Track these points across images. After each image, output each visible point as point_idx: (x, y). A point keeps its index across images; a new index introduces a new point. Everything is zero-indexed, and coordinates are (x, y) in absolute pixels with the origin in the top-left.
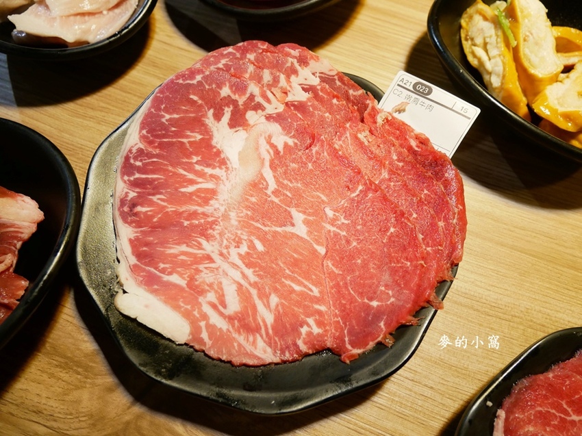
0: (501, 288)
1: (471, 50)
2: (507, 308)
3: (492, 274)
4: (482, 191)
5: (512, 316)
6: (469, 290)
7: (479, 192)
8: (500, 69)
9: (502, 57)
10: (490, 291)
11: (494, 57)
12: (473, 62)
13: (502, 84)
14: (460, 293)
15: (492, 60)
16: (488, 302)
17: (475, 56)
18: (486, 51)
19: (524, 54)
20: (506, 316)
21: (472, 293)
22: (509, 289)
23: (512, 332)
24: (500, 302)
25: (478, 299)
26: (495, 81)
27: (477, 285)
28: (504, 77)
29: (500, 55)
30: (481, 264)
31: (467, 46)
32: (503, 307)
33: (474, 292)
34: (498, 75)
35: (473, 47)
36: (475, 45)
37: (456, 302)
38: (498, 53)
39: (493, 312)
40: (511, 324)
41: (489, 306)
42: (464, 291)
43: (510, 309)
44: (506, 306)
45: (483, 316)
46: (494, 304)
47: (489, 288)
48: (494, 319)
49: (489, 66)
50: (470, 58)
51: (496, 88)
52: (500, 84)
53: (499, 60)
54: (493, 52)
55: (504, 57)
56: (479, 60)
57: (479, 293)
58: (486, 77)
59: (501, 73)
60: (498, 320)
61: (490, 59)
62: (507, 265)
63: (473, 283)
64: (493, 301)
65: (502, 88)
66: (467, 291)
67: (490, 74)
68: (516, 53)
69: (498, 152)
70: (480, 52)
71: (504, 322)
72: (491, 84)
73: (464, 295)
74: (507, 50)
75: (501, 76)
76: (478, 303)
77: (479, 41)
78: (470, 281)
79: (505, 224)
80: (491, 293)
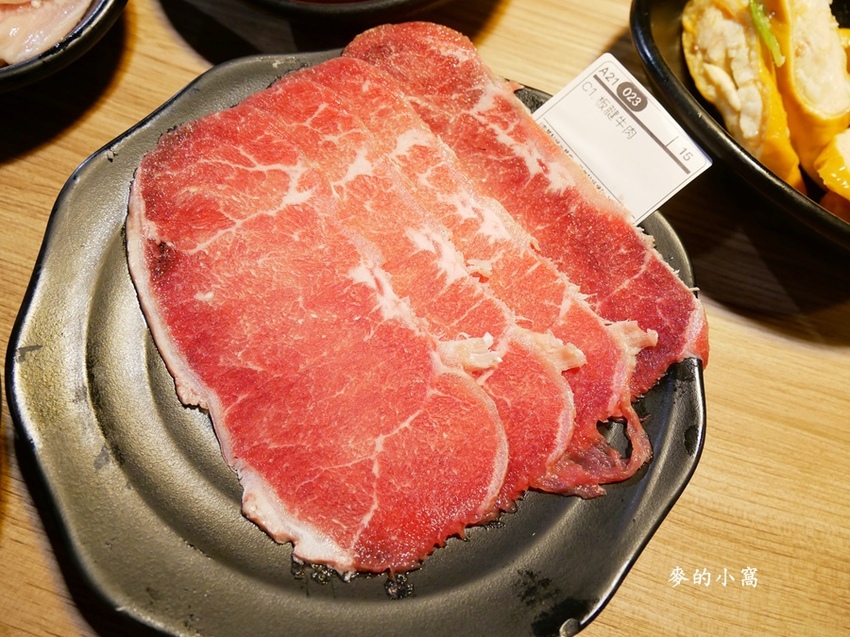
0: (773, 497)
1: (702, 71)
2: (785, 533)
3: (757, 472)
4: (730, 321)
5: (794, 546)
6: (720, 504)
7: (724, 323)
8: (756, 105)
9: (759, 84)
10: (754, 503)
11: (745, 84)
12: (708, 92)
13: (761, 132)
14: (705, 511)
15: (741, 90)
16: (752, 525)
17: (709, 81)
18: (731, 73)
19: (797, 80)
20: (785, 549)
21: (726, 510)
22: (786, 497)
23: (796, 577)
24: (772, 523)
25: (735, 520)
26: (749, 128)
27: (732, 495)
28: (764, 120)
29: (755, 81)
30: (737, 455)
31: (694, 63)
32: (779, 532)
33: (729, 507)
34: (754, 117)
35: (708, 67)
36: (709, 62)
37: (698, 529)
38: (752, 77)
39: (763, 542)
40: (794, 561)
41: (754, 532)
42: (711, 506)
43: (789, 534)
44: (782, 529)
45: (747, 551)
46: (763, 528)
47: (752, 499)
48: (765, 554)
49: (735, 99)
50: (701, 85)
51: (749, 140)
52: (757, 133)
53: (754, 90)
54: (743, 75)
55: (763, 85)
56: (718, 88)
57: (737, 510)
58: (731, 120)
59: (759, 114)
60: (772, 556)
61: (737, 88)
62: (779, 453)
63: (726, 489)
64: (761, 521)
65: (760, 140)
66: (717, 507)
67: (738, 113)
68: (781, 77)
69: (751, 249)
70: (718, 74)
71: (781, 558)
72: (741, 132)
73: (711, 514)
74: (768, 72)
75: (760, 118)
76: (737, 527)
77: (717, 54)
78: (721, 488)
79: (772, 379)
80: (757, 506)
